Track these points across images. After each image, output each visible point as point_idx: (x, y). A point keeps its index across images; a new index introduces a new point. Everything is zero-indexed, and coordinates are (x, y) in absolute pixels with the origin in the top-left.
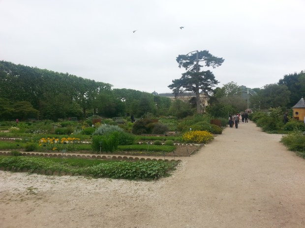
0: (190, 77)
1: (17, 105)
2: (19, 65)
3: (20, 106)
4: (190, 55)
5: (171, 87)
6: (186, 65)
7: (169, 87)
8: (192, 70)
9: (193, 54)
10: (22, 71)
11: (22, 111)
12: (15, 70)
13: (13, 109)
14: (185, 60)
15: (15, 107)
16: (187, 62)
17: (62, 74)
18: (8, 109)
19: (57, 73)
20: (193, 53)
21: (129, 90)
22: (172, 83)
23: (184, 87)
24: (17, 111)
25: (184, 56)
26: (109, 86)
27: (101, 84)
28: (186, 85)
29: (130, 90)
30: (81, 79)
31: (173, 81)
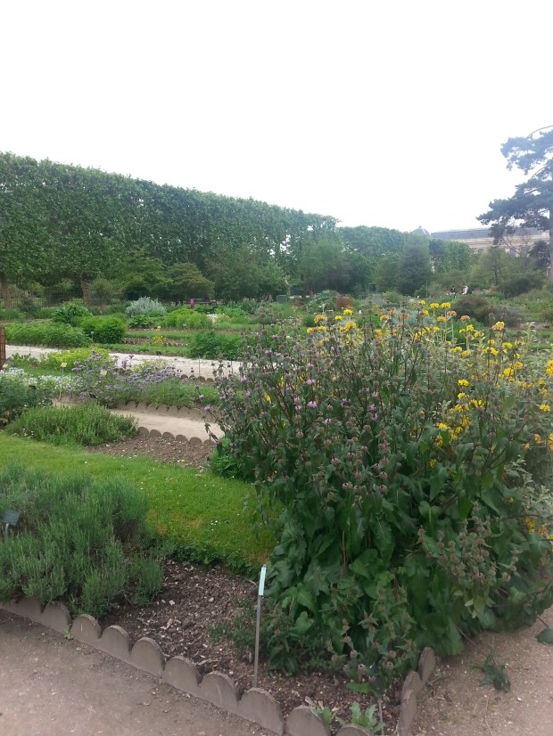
0: (536, 193)
1: (175, 272)
2: (166, 186)
3: (181, 273)
4: (537, 136)
5: (485, 218)
6: (525, 164)
7: (479, 219)
8: (541, 175)
9: (545, 134)
10: (172, 198)
11: (185, 283)
12: (160, 198)
13: (170, 280)
14: (524, 149)
15: (173, 277)
16: (528, 156)
17: (241, 201)
18: (163, 279)
19: (231, 198)
20: (544, 131)
21: (372, 228)
22: (487, 210)
23: (516, 218)
24: (177, 283)
25: (521, 140)
26: (330, 221)
27: (315, 219)
28: (522, 212)
29: (377, 230)
30: (276, 209)
31: (491, 205)
